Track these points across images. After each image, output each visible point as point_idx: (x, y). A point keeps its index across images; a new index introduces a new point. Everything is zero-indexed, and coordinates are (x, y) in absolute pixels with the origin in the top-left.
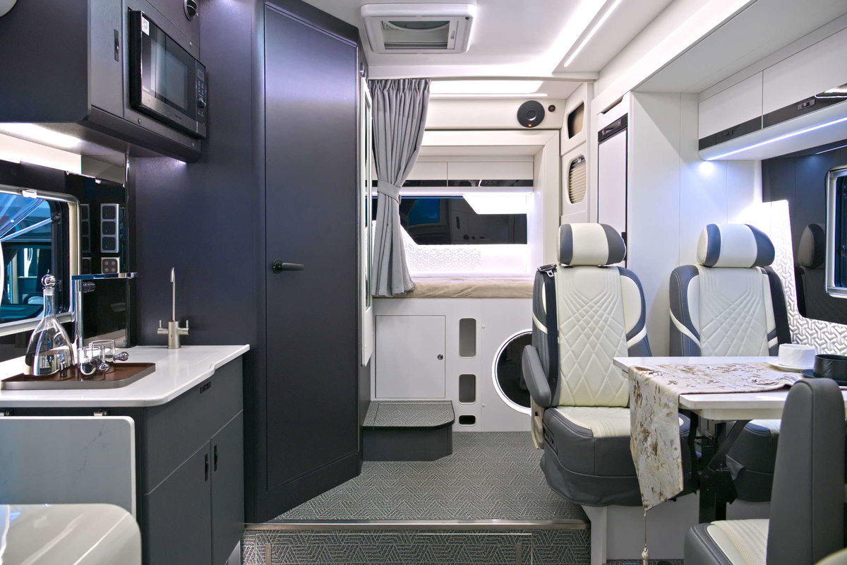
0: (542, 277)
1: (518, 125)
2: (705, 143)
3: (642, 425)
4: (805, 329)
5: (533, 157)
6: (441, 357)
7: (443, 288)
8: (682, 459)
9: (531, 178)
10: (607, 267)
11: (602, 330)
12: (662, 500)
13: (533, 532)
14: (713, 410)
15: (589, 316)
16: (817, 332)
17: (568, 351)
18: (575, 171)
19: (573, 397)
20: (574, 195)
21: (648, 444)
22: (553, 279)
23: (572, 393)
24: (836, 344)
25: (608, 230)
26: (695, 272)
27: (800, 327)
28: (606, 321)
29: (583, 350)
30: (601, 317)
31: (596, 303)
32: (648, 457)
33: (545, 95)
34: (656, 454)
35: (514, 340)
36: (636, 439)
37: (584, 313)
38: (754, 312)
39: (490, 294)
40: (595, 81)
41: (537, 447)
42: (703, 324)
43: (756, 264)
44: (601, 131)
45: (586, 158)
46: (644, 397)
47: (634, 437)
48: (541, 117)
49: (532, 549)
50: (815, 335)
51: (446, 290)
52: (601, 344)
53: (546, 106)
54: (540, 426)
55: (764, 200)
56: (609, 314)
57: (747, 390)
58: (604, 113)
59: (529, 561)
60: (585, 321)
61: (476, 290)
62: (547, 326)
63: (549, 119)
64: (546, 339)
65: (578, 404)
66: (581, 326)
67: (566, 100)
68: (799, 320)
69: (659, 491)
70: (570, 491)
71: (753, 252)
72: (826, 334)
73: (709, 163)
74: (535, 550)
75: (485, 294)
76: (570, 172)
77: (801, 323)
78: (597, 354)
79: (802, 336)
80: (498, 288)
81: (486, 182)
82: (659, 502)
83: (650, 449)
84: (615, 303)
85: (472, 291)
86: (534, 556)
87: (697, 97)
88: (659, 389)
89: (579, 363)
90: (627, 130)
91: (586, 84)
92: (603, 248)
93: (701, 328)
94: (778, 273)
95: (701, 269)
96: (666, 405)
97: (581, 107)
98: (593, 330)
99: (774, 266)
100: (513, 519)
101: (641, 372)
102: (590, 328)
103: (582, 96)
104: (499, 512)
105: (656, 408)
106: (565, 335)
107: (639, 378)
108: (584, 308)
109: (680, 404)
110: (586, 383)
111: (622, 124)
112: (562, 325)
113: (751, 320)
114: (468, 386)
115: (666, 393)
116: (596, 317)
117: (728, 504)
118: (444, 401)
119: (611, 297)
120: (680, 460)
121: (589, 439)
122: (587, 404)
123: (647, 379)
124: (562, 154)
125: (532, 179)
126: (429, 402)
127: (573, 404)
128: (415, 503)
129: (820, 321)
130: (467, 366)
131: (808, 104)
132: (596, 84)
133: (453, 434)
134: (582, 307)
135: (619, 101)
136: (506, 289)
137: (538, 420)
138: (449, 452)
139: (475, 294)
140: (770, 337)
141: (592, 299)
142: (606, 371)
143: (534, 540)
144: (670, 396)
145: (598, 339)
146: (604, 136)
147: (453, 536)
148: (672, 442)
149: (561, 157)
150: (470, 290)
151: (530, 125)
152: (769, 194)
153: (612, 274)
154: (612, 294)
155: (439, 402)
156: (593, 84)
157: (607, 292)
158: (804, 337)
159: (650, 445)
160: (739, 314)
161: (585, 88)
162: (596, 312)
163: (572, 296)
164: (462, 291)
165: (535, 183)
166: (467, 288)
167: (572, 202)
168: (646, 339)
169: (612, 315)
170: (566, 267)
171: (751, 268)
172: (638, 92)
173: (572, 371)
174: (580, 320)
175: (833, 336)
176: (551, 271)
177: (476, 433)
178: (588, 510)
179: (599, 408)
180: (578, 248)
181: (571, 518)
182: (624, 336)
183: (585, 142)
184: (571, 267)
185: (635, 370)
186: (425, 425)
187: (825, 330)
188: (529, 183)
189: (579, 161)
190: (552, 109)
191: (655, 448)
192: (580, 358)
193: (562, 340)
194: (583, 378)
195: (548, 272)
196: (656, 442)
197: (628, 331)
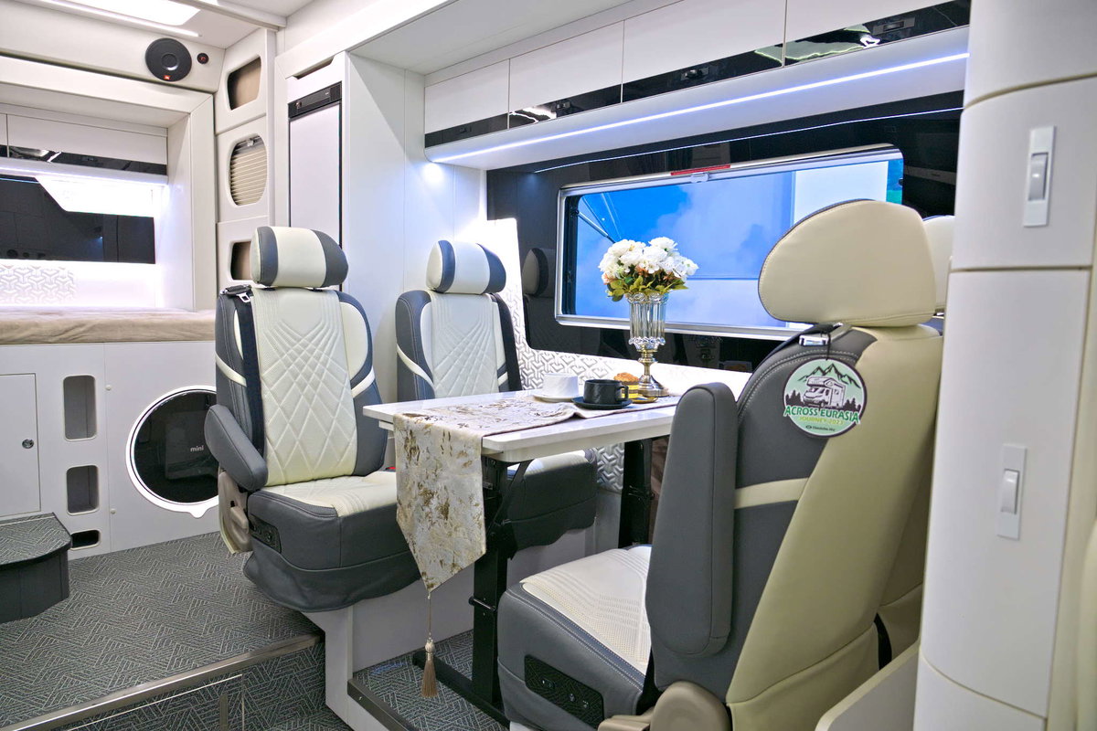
0: (232, 303)
1: (148, 74)
2: (433, 140)
3: (420, 486)
4: (532, 362)
5: (169, 128)
6: (28, 444)
7: (27, 326)
8: (485, 515)
9: (163, 162)
10: (321, 291)
11: (320, 376)
12: (456, 571)
13: (244, 672)
14: (515, 451)
15: (302, 358)
16: (544, 364)
17: (276, 408)
18: (240, 159)
19: (285, 472)
20: (239, 194)
21: (433, 507)
22: (249, 305)
23: (282, 465)
24: (596, 371)
25: (323, 238)
26: (427, 299)
27: (526, 360)
28: (324, 364)
29: (296, 404)
30: (318, 358)
31: (310, 340)
32: (433, 524)
33: (194, 35)
34: (447, 518)
35: (165, 404)
36: (409, 506)
37: (296, 354)
38: (485, 347)
39: (119, 335)
40: (279, 28)
41: (233, 552)
42: (436, 362)
43: (487, 291)
44: (295, 102)
45: (266, 139)
46: (423, 449)
47: (405, 503)
48: (185, 69)
49: (243, 695)
50: (542, 368)
51: (33, 330)
52: (320, 395)
53: (194, 54)
54: (243, 520)
55: (490, 217)
56: (328, 354)
57: (543, 424)
58: (299, 77)
59: (239, 713)
60: (297, 365)
61: (93, 328)
62: (244, 375)
63: (198, 74)
64: (245, 394)
65: (291, 480)
66: (291, 372)
67: (226, 51)
68: (525, 353)
69: (451, 563)
70: (304, 597)
71: (485, 276)
72: (554, 365)
73: (435, 165)
74: (247, 695)
75: (109, 335)
76: (232, 159)
77: (528, 355)
78: (314, 409)
79: (528, 370)
80: (133, 325)
81: (84, 159)
82: (450, 576)
83: (436, 514)
84: (336, 338)
85: (84, 332)
86: (246, 705)
87: (424, 79)
88: (449, 436)
89: (291, 424)
90: (341, 104)
91: (265, 30)
92: (319, 265)
93: (434, 368)
94: (507, 303)
95: (433, 296)
96: (462, 453)
97: (256, 63)
98: (308, 377)
99: (502, 295)
100: (210, 663)
101: (414, 419)
102: (304, 374)
103: (258, 46)
104: (185, 660)
105: (445, 458)
106: (270, 386)
107: (413, 427)
108: (295, 347)
109: (483, 449)
110: (302, 452)
111: (333, 95)
112: (266, 373)
113: (483, 355)
114: (83, 486)
115: (462, 438)
116: (312, 359)
117: (509, 560)
118: (40, 516)
119: (330, 330)
120: (482, 518)
121: (333, 521)
122: (302, 479)
123: (427, 426)
124: (218, 130)
125: (165, 163)
126: (9, 521)
127: (284, 482)
128: (26, 690)
129: (547, 352)
130: (81, 453)
131: (562, 106)
132: (280, 35)
133: (70, 564)
134: (293, 345)
135: (328, 63)
136: (147, 326)
137: (238, 514)
138: (64, 594)
139: (90, 336)
140: (500, 374)
141: (305, 335)
142: (328, 430)
143: (245, 683)
144: (467, 442)
145: (316, 388)
146: (298, 110)
147: (113, 719)
148: (471, 498)
149: (216, 135)
150: (82, 329)
151: (167, 78)
152: (495, 211)
153: (329, 299)
154: (331, 325)
155: (29, 518)
156: (275, 33)
157: (324, 325)
158: (531, 371)
159: (437, 508)
160: (472, 348)
161: (264, 35)
162: (312, 351)
163: (278, 331)
164: (67, 331)
165: (170, 170)
166: (76, 327)
167: (237, 204)
168: (374, 384)
169: (331, 355)
170: (265, 289)
171: (481, 294)
172: (356, 55)
173: (282, 435)
174: (290, 364)
175: (561, 367)
176: (244, 294)
177: (102, 556)
178: (317, 618)
179: (318, 482)
180: (284, 262)
181: (293, 636)
182: (347, 383)
183: (265, 115)
184: (273, 289)
185: (406, 418)
186: (18, 560)
187: (552, 361)
188: (161, 170)
189: (251, 144)
190: (203, 59)
191: (445, 511)
192: (293, 416)
193: (267, 394)
194: (297, 443)
195: (241, 296)
196: (446, 503)
197: (352, 376)
